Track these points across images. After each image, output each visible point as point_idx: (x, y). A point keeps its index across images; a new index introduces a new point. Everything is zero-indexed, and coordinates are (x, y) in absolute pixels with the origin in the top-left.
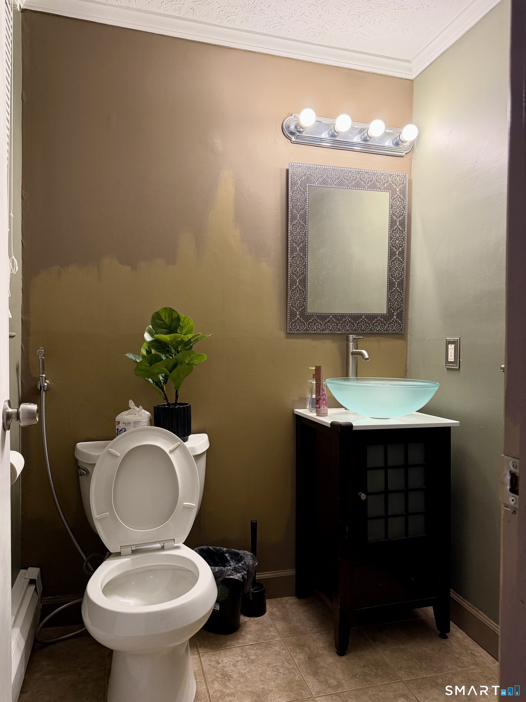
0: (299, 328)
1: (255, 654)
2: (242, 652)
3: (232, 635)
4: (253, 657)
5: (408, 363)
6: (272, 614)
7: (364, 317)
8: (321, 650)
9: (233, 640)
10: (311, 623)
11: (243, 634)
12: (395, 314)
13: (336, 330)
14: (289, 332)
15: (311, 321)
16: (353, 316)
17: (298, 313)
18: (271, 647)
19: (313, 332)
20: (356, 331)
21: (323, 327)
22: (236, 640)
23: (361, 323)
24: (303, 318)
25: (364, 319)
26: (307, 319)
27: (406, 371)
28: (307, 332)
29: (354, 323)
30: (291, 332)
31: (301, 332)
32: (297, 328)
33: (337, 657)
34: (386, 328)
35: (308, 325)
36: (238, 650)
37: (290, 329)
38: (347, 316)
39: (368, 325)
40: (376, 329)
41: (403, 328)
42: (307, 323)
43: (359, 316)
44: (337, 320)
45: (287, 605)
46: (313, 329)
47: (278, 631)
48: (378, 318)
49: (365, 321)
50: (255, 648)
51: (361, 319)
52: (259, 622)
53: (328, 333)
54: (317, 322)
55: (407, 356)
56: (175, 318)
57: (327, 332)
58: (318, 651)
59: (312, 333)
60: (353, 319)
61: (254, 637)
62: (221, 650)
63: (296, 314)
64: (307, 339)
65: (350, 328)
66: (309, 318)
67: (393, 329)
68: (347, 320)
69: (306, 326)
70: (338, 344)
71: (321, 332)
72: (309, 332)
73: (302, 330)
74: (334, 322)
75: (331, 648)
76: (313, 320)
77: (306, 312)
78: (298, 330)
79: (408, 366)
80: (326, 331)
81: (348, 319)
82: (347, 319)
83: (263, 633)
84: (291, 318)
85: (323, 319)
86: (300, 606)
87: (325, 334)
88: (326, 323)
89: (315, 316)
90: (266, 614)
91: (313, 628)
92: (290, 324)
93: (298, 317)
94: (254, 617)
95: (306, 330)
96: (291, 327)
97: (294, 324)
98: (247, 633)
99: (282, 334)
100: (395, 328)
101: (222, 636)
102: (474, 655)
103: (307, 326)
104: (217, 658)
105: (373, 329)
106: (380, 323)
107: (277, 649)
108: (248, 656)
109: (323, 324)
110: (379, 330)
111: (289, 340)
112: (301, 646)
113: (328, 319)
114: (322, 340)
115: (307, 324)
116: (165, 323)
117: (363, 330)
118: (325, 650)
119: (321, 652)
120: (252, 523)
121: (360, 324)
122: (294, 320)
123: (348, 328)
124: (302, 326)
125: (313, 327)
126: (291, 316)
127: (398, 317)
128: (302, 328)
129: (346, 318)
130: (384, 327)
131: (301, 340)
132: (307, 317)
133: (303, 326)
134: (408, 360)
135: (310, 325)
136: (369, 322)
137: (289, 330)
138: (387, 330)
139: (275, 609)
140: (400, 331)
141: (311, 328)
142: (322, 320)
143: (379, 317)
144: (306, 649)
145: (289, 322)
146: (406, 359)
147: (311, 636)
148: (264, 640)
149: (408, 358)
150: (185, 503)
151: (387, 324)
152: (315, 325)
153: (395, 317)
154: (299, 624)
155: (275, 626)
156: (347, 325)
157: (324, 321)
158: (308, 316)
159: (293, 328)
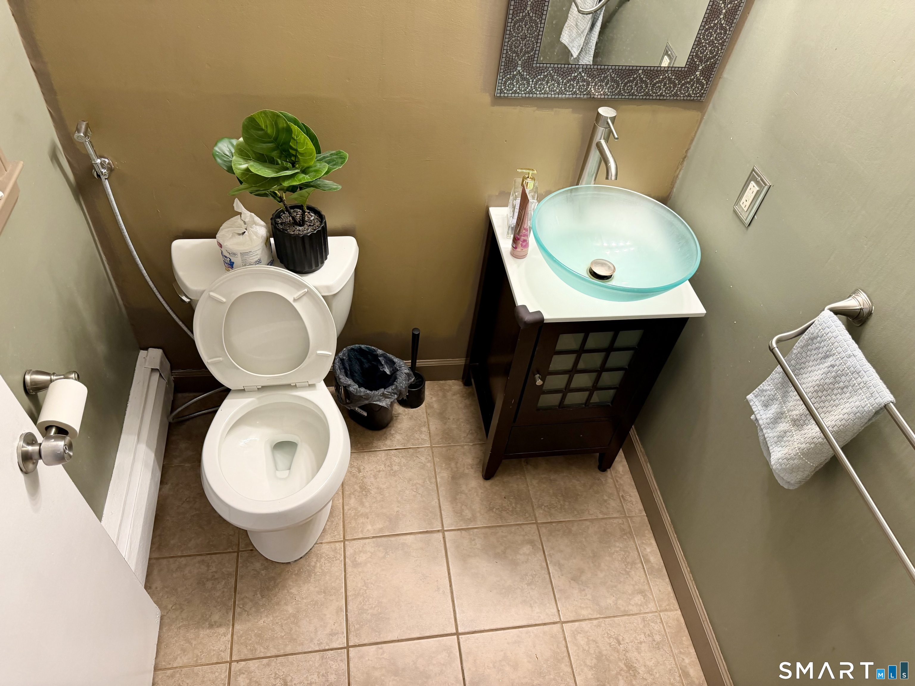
0: (517, 89)
1: (399, 464)
2: (386, 459)
3: (381, 432)
4: (396, 468)
5: (692, 148)
6: (430, 406)
7: (640, 72)
8: (468, 468)
9: (379, 440)
10: (468, 426)
11: (393, 432)
12: (700, 68)
13: (584, 93)
14: (498, 95)
15: (542, 76)
16: (622, 69)
17: (520, 62)
18: (418, 456)
19: (542, 96)
20: (620, 95)
21: (562, 87)
22: (384, 440)
23: (632, 81)
24: (528, 71)
25: (640, 76)
26: (534, 74)
27: (685, 157)
28: (531, 95)
29: (620, 82)
30: (502, 95)
31: (520, 95)
32: (515, 89)
33: (481, 481)
34: (675, 91)
35: (536, 84)
36: (383, 456)
37: (501, 89)
38: (611, 71)
39: (644, 87)
40: (657, 93)
41: (705, 92)
42: (532, 81)
43: (632, 70)
44: (590, 76)
45: (449, 394)
46: (543, 91)
47: (430, 432)
48: (667, 75)
49: (641, 79)
50: (401, 456)
51: (635, 76)
52: (412, 416)
53: (569, 99)
54: (553, 79)
55: (695, 136)
56: (283, 128)
57: (567, 96)
58: (464, 470)
59: (540, 99)
60: (620, 75)
61: (403, 439)
62: (365, 453)
63: (517, 64)
64: (527, 107)
65: (610, 90)
66: (540, 71)
67: (687, 94)
68: (609, 77)
69: (530, 85)
70: (581, 115)
71: (557, 96)
72: (535, 95)
73: (523, 92)
74: (584, 81)
75: (478, 466)
76: (545, 76)
77: (535, 62)
78: (515, 92)
79: (690, 151)
80: (566, 94)
81: (611, 75)
82: (607, 76)
83: (413, 434)
84: (506, 72)
85: (564, 75)
86: (463, 397)
87: (562, 99)
88: (569, 81)
89: (550, 69)
90: (423, 405)
91: (467, 435)
92: (503, 82)
93: (519, 71)
94: (409, 408)
95: (531, 92)
96: (503, 87)
97: (509, 82)
98: (396, 432)
99: (487, 98)
100: (691, 92)
101: (370, 432)
102: (624, 499)
103: (533, 85)
104: (360, 463)
105: (651, 92)
106: (667, 82)
107: (423, 459)
108: (391, 466)
109: (562, 82)
110: (661, 95)
111: (497, 109)
112: (449, 459)
113: (573, 75)
114: (555, 109)
115: (533, 83)
116: (266, 134)
117: (633, 94)
118: (472, 468)
119: (467, 471)
120: (414, 335)
121: (631, 84)
122: (511, 76)
123: (606, 90)
124: (524, 85)
125: (544, 88)
126: (507, 69)
127: (704, 73)
128: (523, 89)
129: (608, 73)
130: (672, 89)
131: (519, 107)
132: (535, 71)
133: (526, 86)
134: (694, 143)
135: (538, 84)
136: (648, 81)
137: (499, 91)
138: (676, 95)
139: (434, 399)
140: (698, 96)
141: (539, 89)
142: (562, 77)
143: (669, 72)
144: (453, 465)
145: (501, 78)
146: (692, 140)
147: (462, 446)
148: (413, 444)
149: (696, 139)
150: (319, 352)
151: (679, 84)
152: (547, 85)
153: (698, 73)
154: (454, 426)
155: (429, 425)
156: (606, 84)
157: (565, 77)
158: (538, 69)
159: (507, 88)
